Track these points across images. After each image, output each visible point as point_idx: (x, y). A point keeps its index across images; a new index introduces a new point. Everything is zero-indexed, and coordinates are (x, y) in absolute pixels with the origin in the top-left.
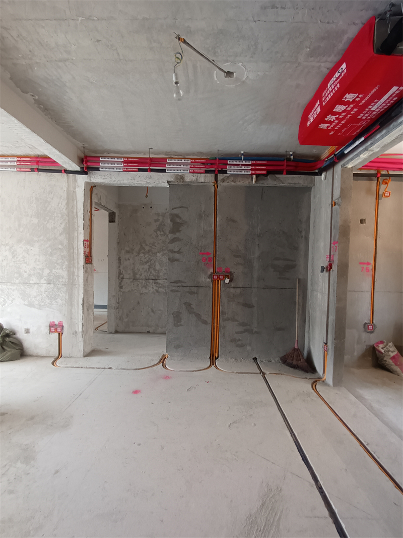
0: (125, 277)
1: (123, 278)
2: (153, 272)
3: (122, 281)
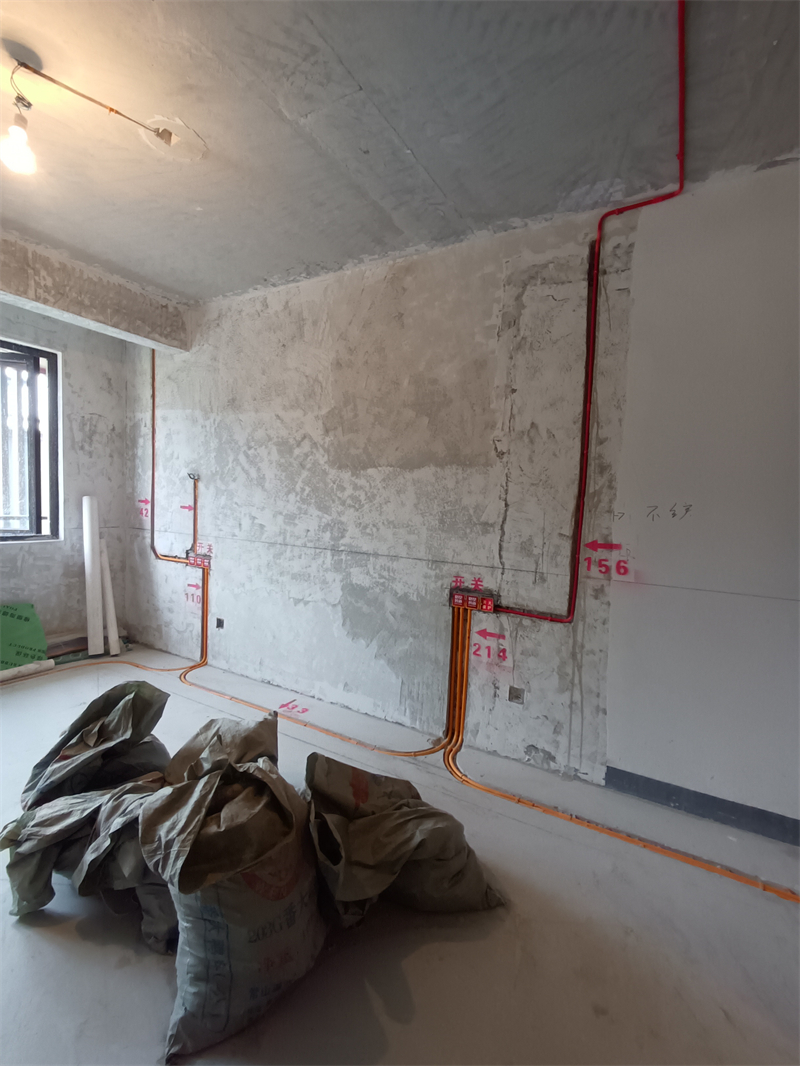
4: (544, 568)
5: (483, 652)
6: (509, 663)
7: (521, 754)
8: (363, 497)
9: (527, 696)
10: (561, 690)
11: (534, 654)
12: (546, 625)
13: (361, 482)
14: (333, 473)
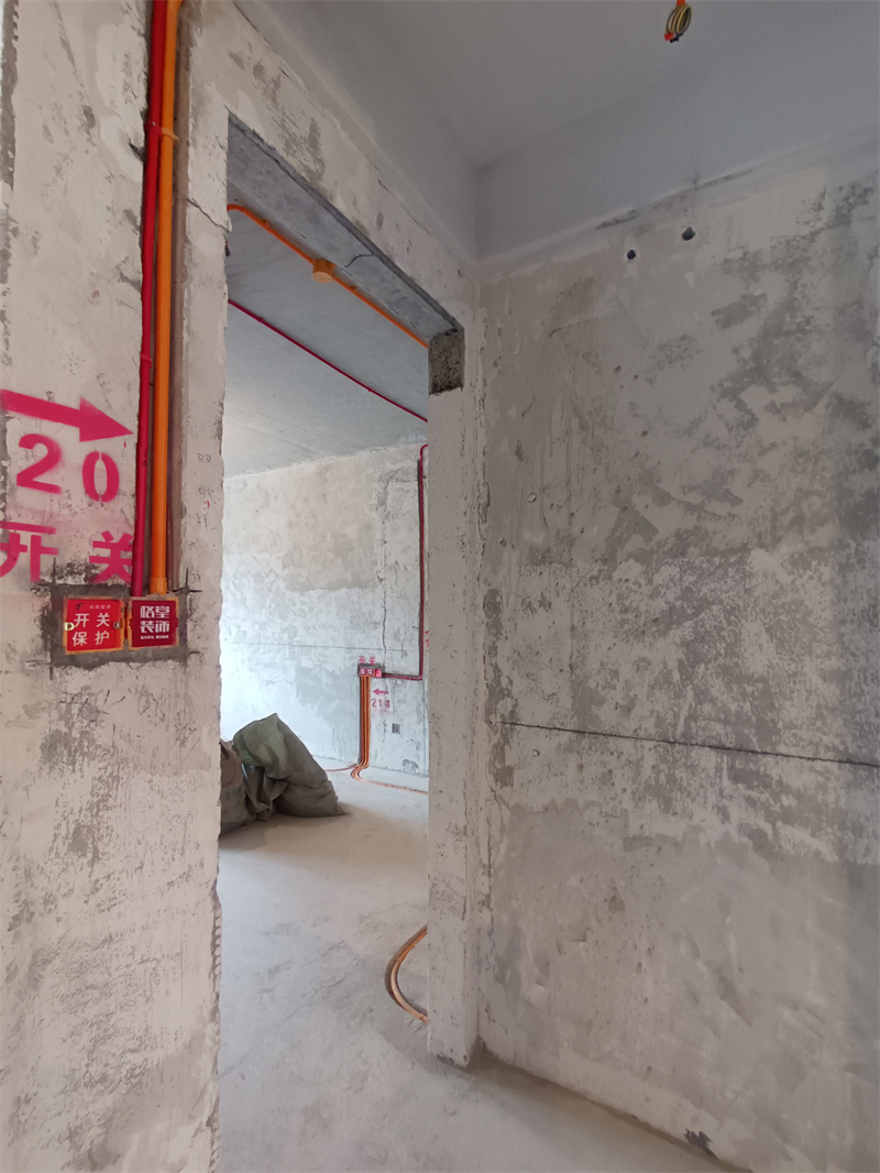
0: (525, 717)
1: (512, 721)
2: (717, 688)
3: (506, 739)
4: (406, 648)
5: (378, 704)
6: (391, 709)
7: (400, 767)
8: (306, 609)
9: (401, 729)
10: (419, 722)
11: (404, 701)
12: (409, 682)
13: (306, 599)
14: (288, 594)
